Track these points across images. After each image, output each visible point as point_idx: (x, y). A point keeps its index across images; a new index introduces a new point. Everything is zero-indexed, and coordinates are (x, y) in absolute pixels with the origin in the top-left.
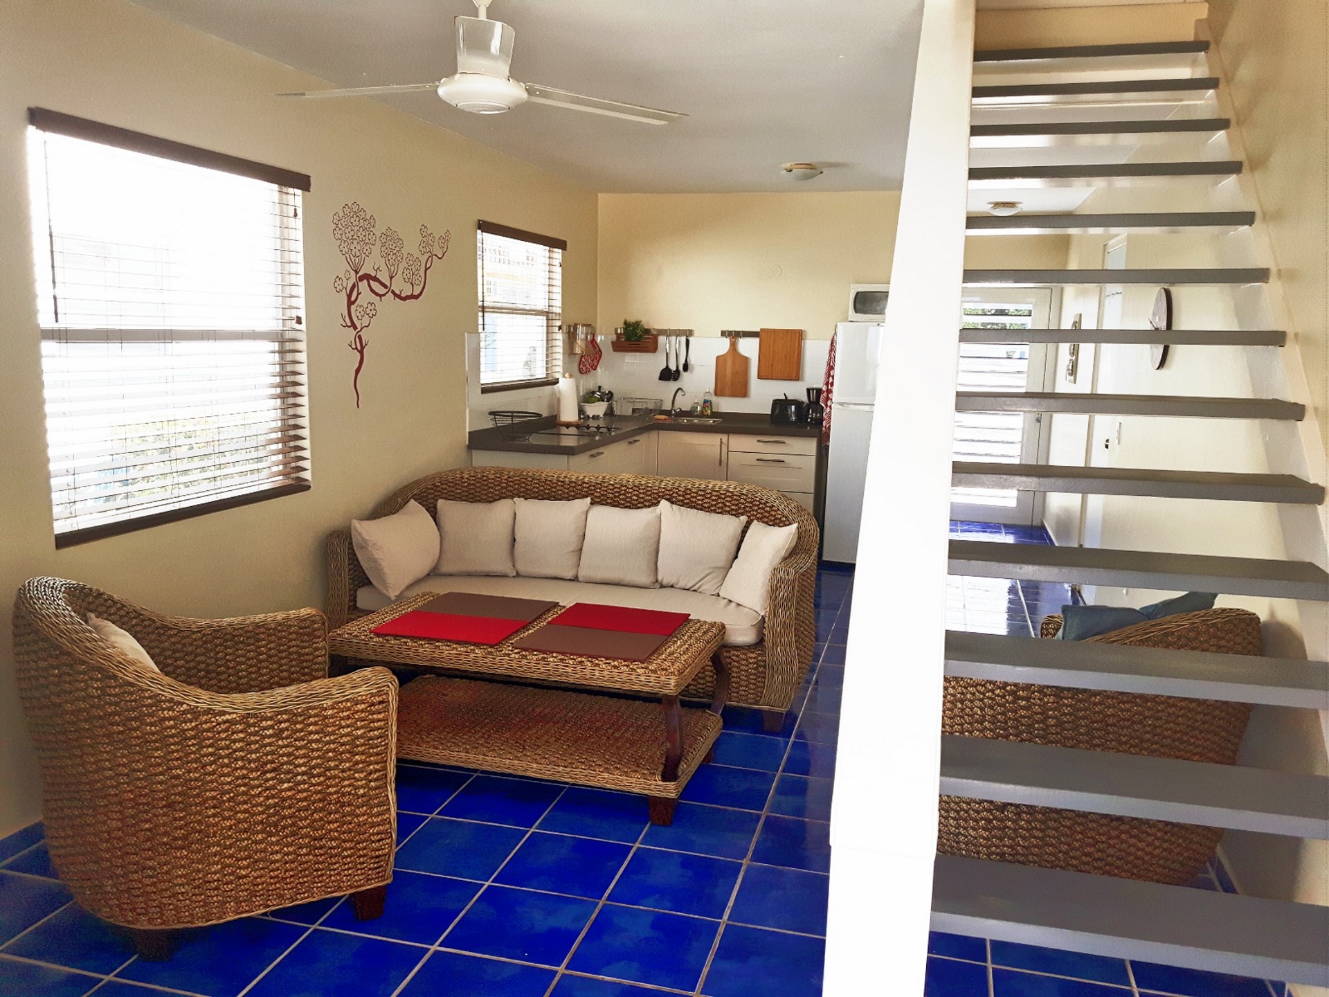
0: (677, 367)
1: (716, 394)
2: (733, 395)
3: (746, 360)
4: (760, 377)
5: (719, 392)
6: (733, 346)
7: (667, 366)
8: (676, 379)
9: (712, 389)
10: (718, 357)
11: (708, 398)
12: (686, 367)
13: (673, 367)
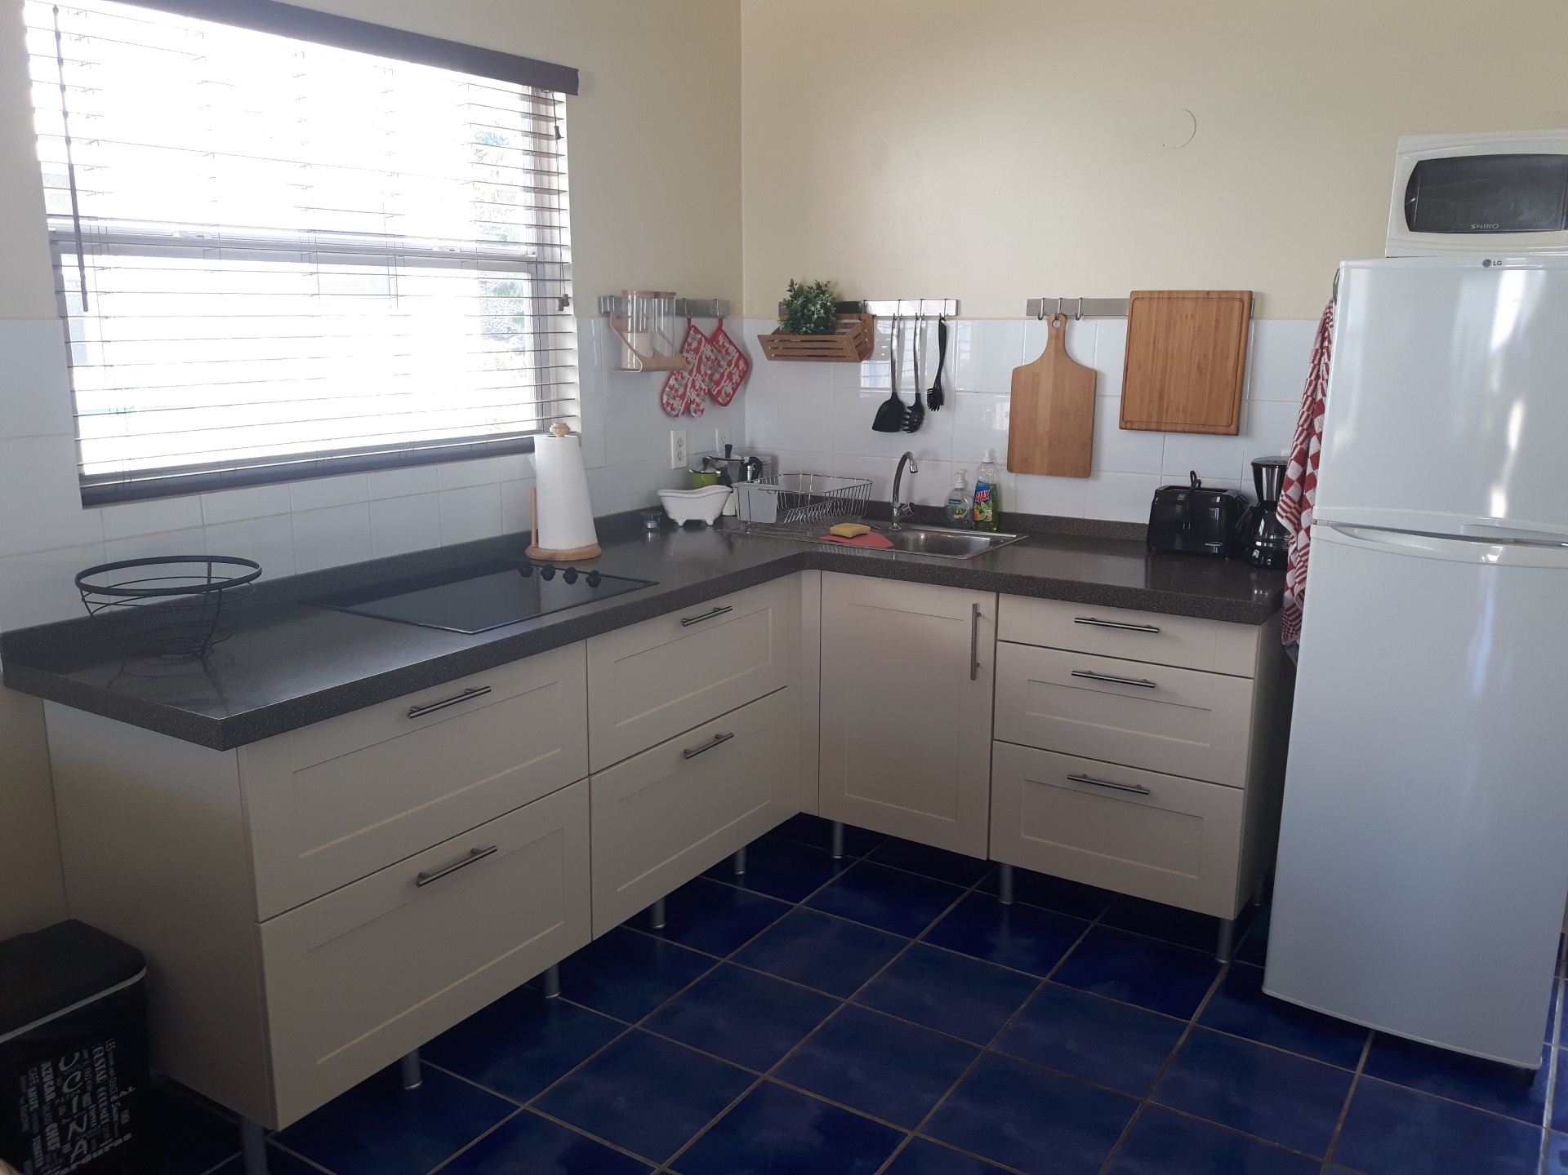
0: (918, 396)
1: (1010, 469)
2: (1055, 470)
3: (1091, 379)
4: (1126, 424)
5: (1017, 462)
6: (1059, 341)
7: (895, 395)
8: (914, 427)
9: (1002, 458)
10: (1016, 372)
11: (989, 476)
12: (937, 397)
13: (908, 398)
